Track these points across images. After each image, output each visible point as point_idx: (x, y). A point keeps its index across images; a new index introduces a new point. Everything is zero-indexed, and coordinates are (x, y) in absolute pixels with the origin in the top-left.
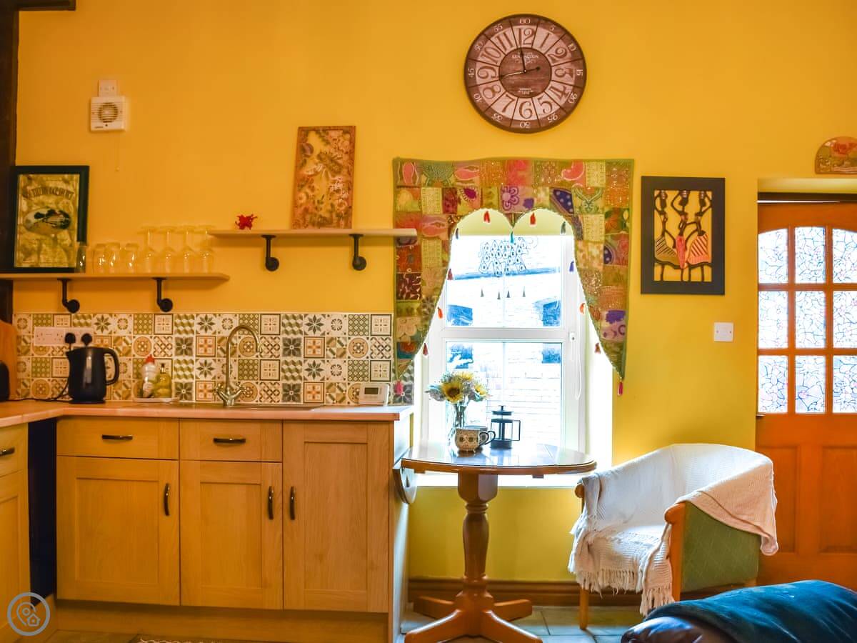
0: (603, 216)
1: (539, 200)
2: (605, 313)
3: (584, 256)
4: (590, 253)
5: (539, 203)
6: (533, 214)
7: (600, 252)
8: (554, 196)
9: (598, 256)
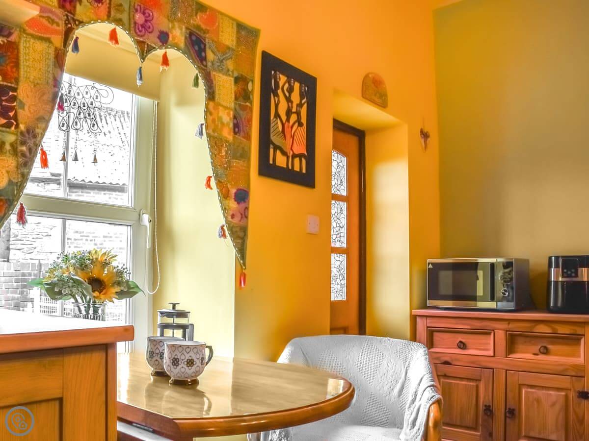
0: (233, 79)
1: (174, 38)
2: (233, 191)
3: (214, 121)
4: (220, 119)
5: (174, 42)
6: (166, 53)
7: (230, 119)
8: (188, 39)
9: (228, 124)
